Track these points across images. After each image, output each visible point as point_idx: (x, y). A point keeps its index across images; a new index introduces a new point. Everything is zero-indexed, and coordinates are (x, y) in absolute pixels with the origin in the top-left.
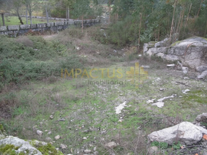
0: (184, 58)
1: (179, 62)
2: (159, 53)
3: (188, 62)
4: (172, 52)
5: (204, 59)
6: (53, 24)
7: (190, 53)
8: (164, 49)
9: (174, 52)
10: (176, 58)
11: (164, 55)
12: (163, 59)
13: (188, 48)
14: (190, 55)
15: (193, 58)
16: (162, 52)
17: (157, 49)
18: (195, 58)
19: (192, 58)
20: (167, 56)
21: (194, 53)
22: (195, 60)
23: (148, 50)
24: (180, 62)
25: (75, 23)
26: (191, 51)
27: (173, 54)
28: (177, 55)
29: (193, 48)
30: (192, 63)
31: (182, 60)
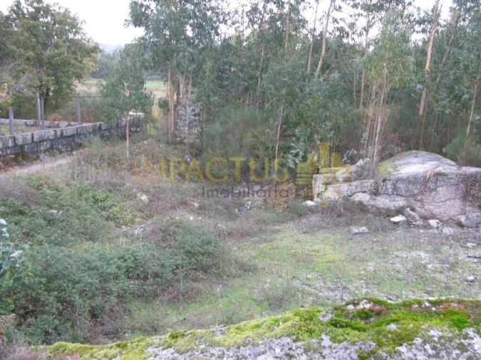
0: (421, 201)
1: (408, 209)
2: (357, 194)
3: (432, 207)
4: (390, 191)
5: (470, 198)
6: (29, 137)
7: (435, 190)
8: (369, 184)
9: (395, 188)
10: (400, 202)
11: (369, 197)
12: (370, 207)
13: (429, 178)
14: (434, 193)
15: (443, 199)
16: (364, 192)
17: (350, 185)
18: (449, 199)
19: (440, 198)
20: (379, 198)
21: (444, 188)
22: (448, 202)
23: (326, 189)
24: (413, 210)
25: (77, 132)
26: (436, 184)
27: (393, 194)
28: (401, 196)
29: (440, 178)
30: (442, 210)
31: (417, 206)
